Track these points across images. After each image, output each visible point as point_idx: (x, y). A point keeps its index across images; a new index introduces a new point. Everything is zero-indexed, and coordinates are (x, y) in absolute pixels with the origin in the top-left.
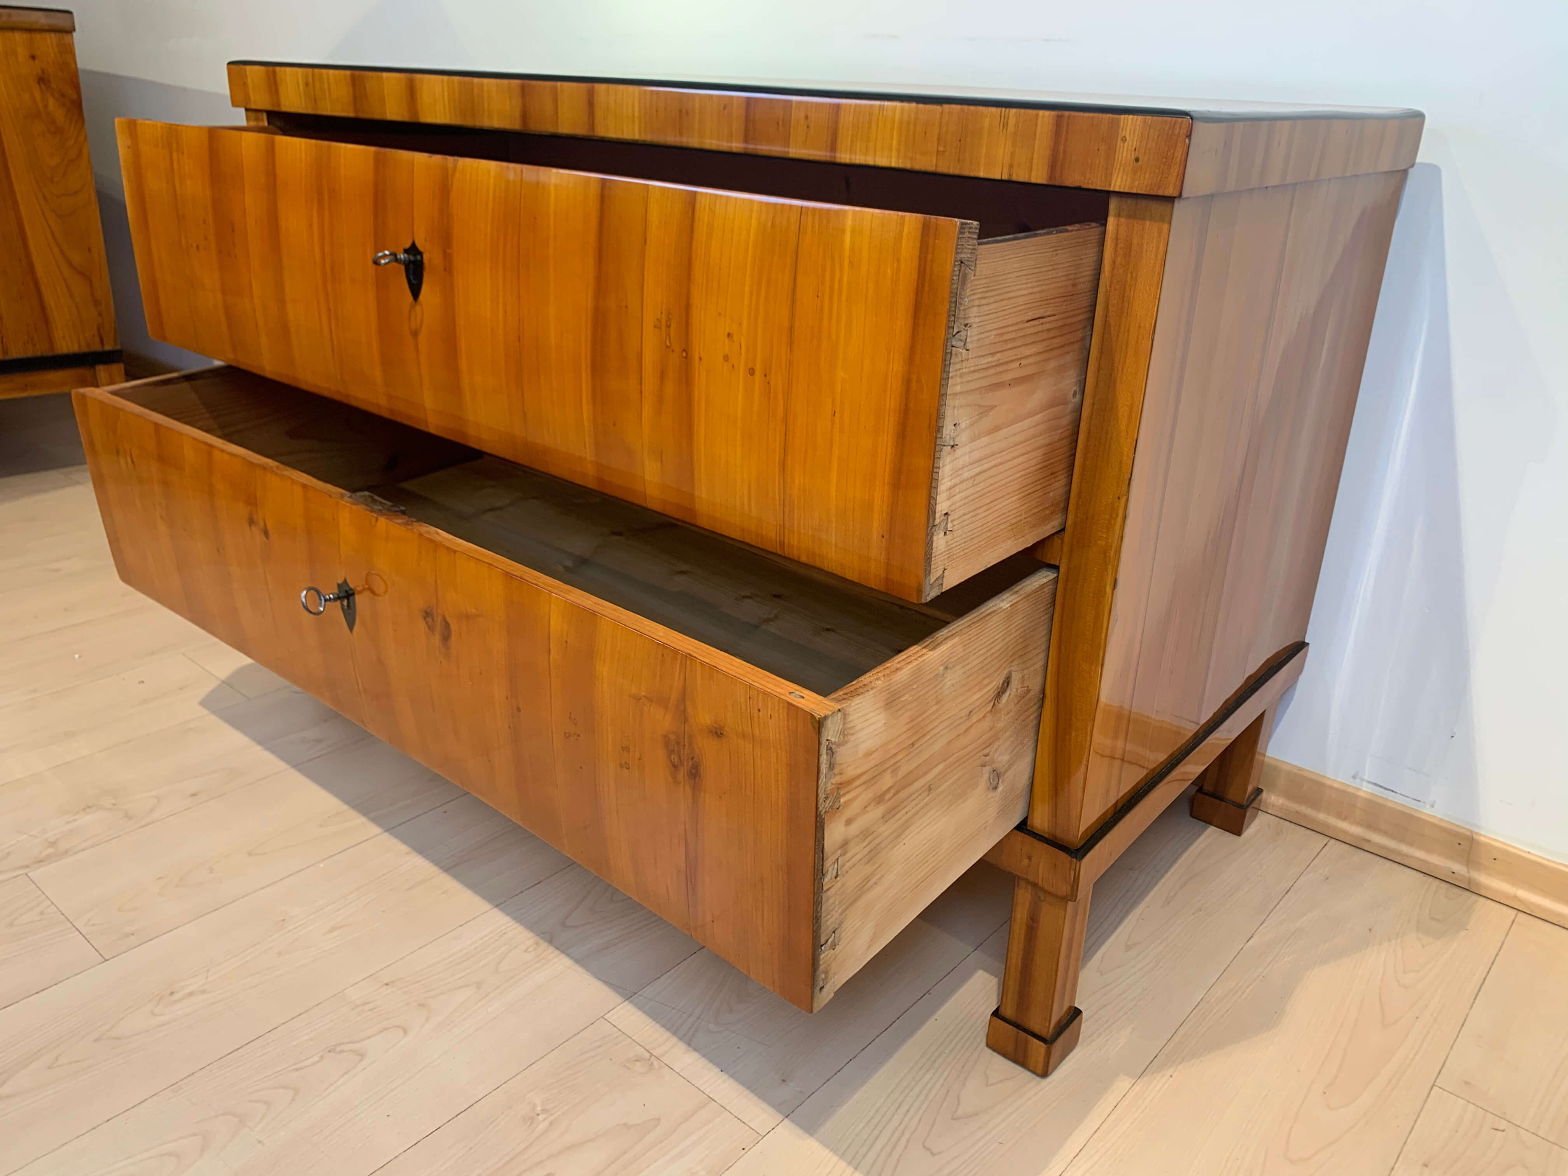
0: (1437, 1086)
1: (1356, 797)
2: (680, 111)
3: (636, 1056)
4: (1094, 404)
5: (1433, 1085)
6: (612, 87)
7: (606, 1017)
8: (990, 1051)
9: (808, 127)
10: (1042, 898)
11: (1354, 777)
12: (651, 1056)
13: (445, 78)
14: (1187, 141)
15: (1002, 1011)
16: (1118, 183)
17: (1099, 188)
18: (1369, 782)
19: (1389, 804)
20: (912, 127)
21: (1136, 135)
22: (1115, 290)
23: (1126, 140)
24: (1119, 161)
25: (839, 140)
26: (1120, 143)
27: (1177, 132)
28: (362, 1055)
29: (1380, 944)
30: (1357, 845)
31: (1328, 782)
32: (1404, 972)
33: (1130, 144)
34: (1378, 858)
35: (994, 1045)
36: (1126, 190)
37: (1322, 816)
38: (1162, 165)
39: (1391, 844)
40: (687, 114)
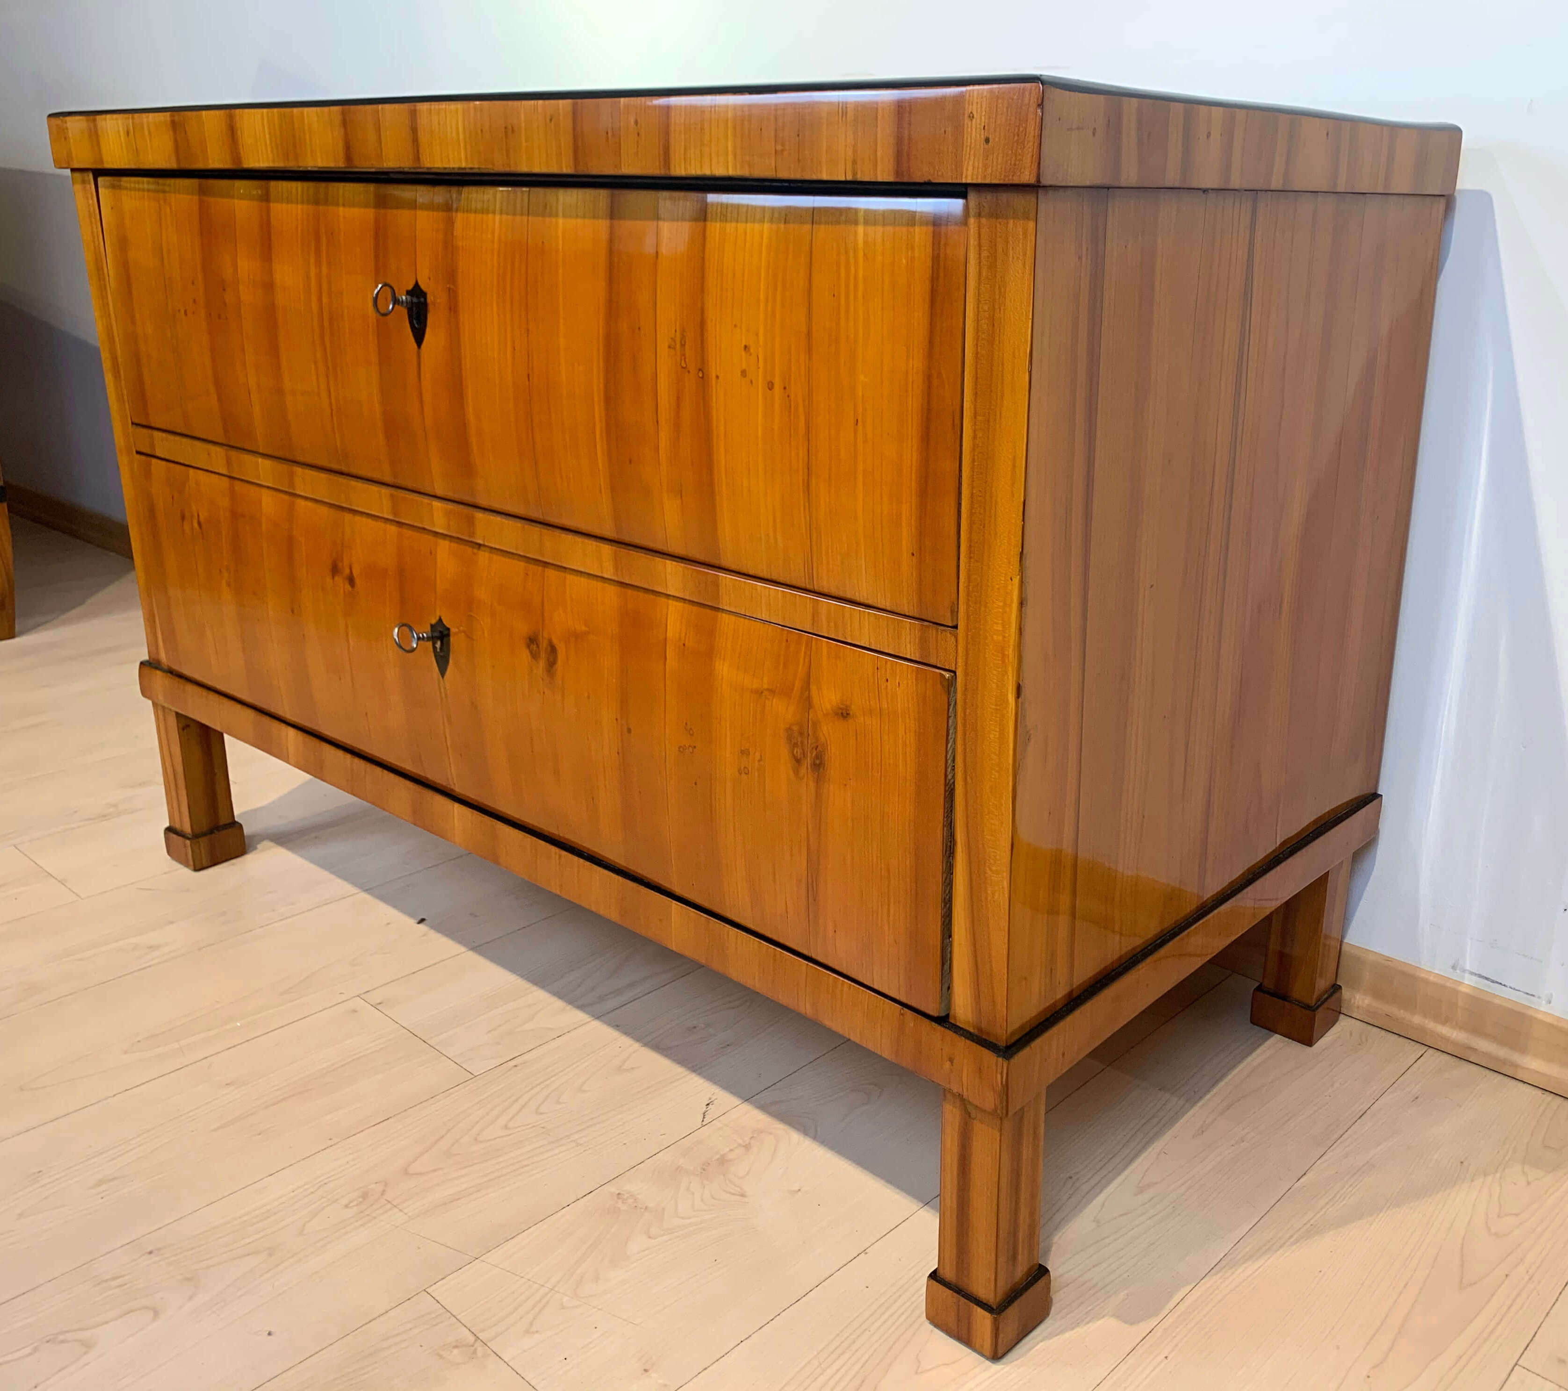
0: (1520, 1366)
1: (1456, 992)
2: (506, 128)
3: (457, 1341)
4: (974, 459)
5: (1516, 1364)
6: (435, 105)
7: (428, 1290)
8: (931, 1327)
9: (638, 134)
10: (973, 1115)
11: (1454, 967)
12: (476, 1341)
13: (265, 111)
14: (1039, 111)
15: (941, 1273)
16: (970, 173)
17: (950, 181)
18: (1472, 973)
19: (1497, 1001)
20: (746, 123)
21: (983, 109)
22: (985, 311)
23: (973, 117)
24: (969, 144)
25: (672, 149)
26: (967, 120)
27: (1026, 101)
28: (88, 1345)
29: (1472, 1181)
30: (1460, 1057)
31: (1423, 975)
32: (1498, 1216)
33: (978, 121)
34: (1487, 1071)
35: (936, 1319)
36: (979, 181)
37: (1417, 1019)
38: (1015, 144)
39: (1502, 1052)
40: (513, 131)
